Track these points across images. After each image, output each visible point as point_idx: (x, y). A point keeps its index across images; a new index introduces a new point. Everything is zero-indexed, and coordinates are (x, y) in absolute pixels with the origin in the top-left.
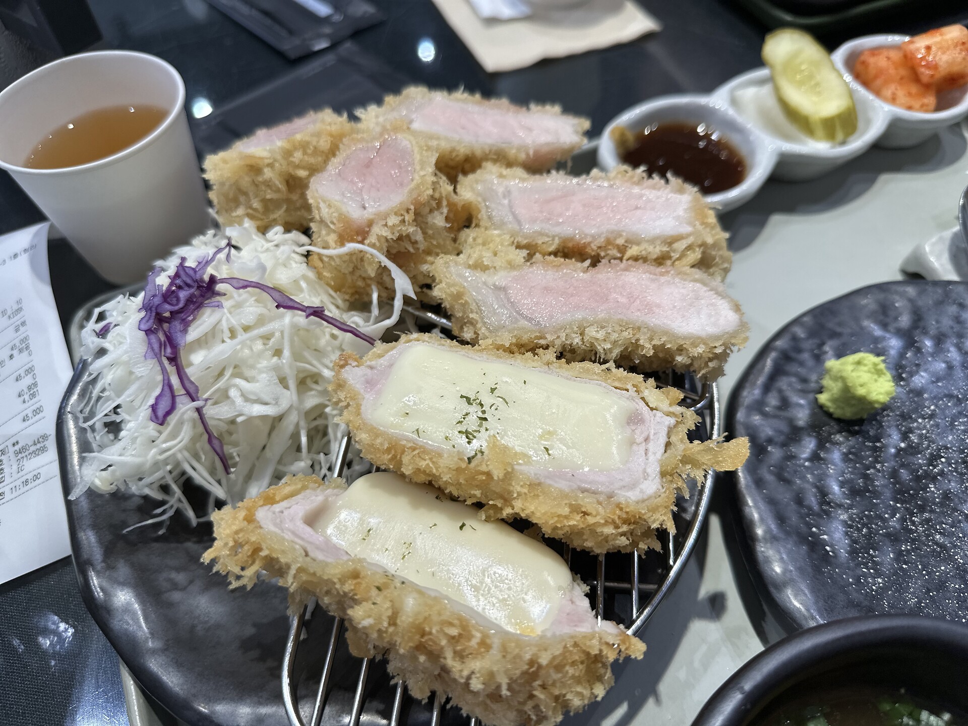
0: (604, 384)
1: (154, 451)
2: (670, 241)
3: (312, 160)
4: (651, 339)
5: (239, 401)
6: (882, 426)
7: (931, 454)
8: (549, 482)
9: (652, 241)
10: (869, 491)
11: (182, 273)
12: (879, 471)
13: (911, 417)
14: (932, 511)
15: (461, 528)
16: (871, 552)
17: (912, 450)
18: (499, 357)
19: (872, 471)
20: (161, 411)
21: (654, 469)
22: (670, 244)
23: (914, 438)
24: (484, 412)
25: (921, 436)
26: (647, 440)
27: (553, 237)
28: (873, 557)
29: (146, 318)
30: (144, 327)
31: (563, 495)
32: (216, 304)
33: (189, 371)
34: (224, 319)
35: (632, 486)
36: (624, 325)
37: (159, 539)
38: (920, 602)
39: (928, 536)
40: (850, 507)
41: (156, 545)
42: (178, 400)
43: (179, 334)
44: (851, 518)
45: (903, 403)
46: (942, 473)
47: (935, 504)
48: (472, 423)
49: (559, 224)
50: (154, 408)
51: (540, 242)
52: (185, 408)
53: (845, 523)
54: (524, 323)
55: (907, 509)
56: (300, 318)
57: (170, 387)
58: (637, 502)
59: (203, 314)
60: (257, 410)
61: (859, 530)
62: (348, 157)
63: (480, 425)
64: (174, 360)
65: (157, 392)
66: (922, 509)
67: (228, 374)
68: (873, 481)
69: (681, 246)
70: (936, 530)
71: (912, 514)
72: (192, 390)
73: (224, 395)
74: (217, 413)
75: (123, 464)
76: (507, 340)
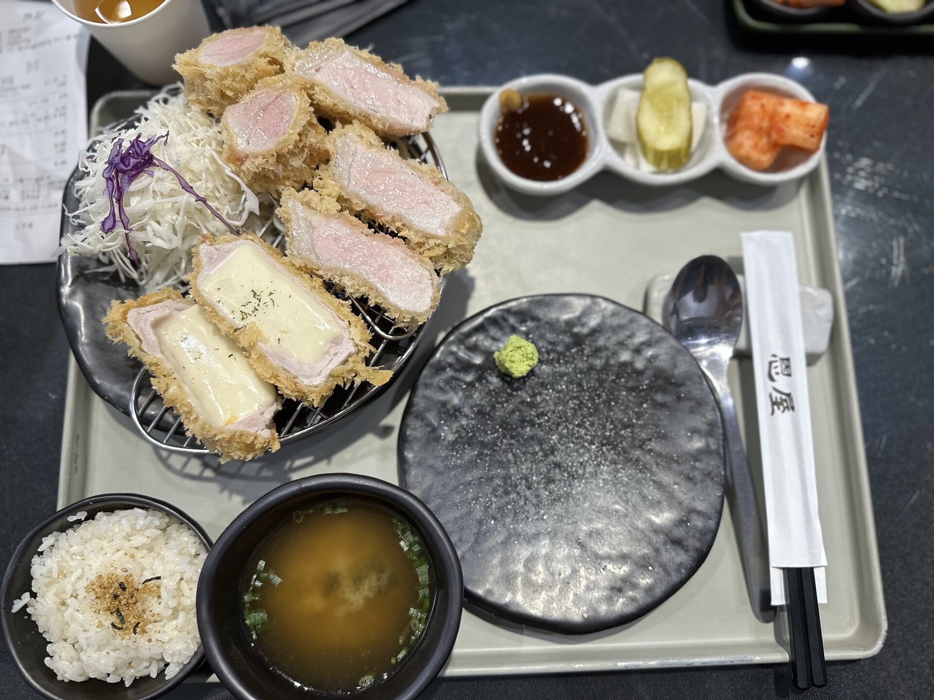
0: (334, 314)
1: (100, 245)
2: (428, 237)
3: (237, 86)
4: (376, 298)
5: (151, 234)
6: (525, 384)
7: (542, 412)
8: (269, 357)
9: (417, 232)
10: (489, 416)
11: (136, 146)
12: (504, 407)
13: (546, 387)
14: (518, 441)
15: (230, 356)
16: (466, 446)
17: (532, 405)
18: (289, 271)
19: (500, 406)
20: (107, 227)
21: (326, 372)
22: (428, 238)
23: (539, 399)
24: (258, 305)
25: (544, 400)
26: (336, 354)
27: (363, 202)
28: (465, 449)
29: (108, 170)
30: (105, 175)
31: (272, 367)
32: (151, 173)
33: (126, 209)
34: (151, 186)
35: (308, 377)
36: (365, 283)
37: (103, 282)
38: (472, 481)
39: (504, 452)
40: (472, 419)
41: (101, 285)
42: (117, 223)
43: (125, 185)
44: (468, 425)
45: (548, 377)
46: (540, 425)
47: (523, 438)
48: (249, 309)
49: (372, 193)
50: (103, 223)
51: (354, 202)
52: (120, 230)
53: (462, 426)
54: (313, 256)
55: (504, 434)
56: (193, 199)
57: (114, 216)
58: (306, 386)
59: (142, 176)
60: (159, 242)
61: (468, 433)
62: (256, 97)
63: (253, 312)
64: (119, 200)
65: (107, 215)
66: (512, 437)
67: (147, 217)
68: (496, 411)
69: (432, 242)
70: (512, 451)
71: (505, 437)
72: (125, 221)
73: (142, 229)
74: (137, 236)
75: (83, 247)
76: (298, 263)
